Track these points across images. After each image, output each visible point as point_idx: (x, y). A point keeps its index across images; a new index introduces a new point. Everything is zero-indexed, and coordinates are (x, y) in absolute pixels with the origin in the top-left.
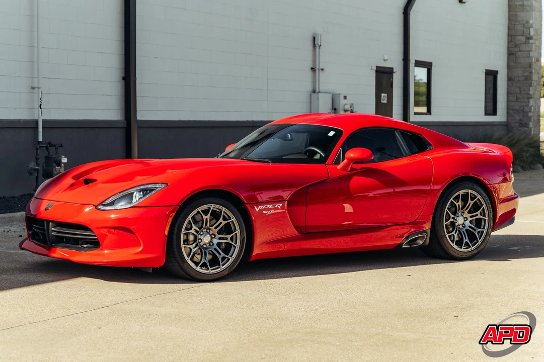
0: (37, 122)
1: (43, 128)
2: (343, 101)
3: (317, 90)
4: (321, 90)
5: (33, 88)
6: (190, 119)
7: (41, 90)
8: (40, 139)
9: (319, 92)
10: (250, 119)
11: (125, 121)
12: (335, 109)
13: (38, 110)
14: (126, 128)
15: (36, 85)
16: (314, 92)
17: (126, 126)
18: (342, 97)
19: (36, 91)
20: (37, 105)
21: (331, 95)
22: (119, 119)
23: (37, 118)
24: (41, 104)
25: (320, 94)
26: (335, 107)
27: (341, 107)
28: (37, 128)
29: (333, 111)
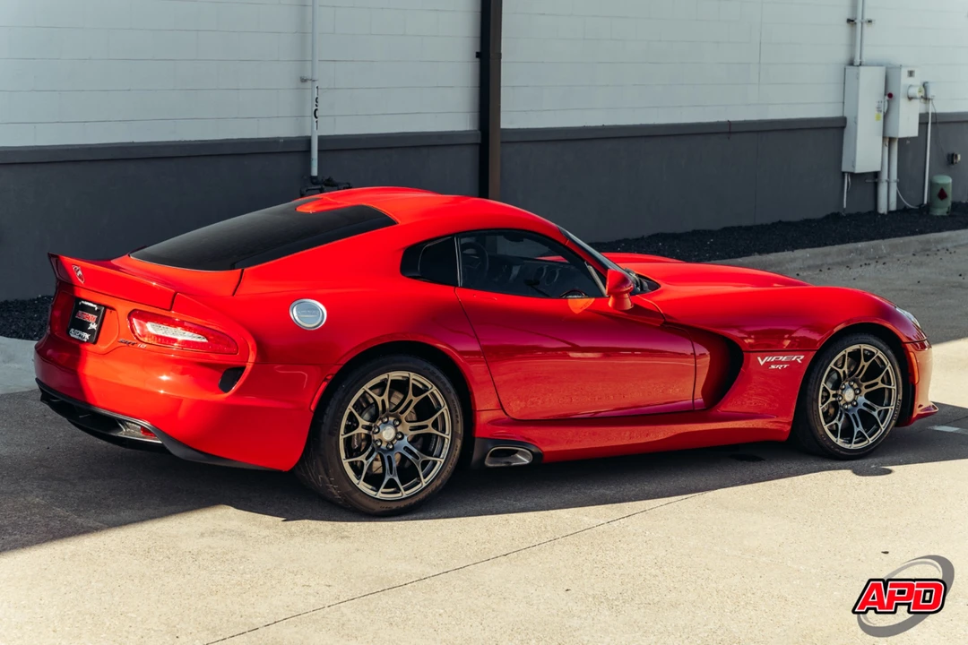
0: (308, 140)
1: (319, 151)
2: (905, 80)
3: (857, 61)
4: (864, 60)
5: (304, 80)
6: (606, 124)
7: (317, 84)
8: (315, 172)
9: (860, 65)
10: (723, 118)
11: (479, 132)
12: (890, 96)
13: (312, 121)
14: (480, 144)
15: (308, 75)
16: (851, 63)
17: (479, 141)
18: (904, 72)
19: (309, 84)
20: (310, 112)
21: (883, 69)
22: (468, 129)
23: (308, 134)
24: (316, 110)
25: (861, 68)
26: (890, 91)
27: (902, 91)
28: (309, 151)
29: (887, 98)
